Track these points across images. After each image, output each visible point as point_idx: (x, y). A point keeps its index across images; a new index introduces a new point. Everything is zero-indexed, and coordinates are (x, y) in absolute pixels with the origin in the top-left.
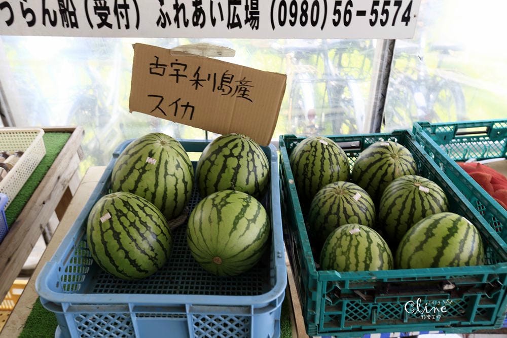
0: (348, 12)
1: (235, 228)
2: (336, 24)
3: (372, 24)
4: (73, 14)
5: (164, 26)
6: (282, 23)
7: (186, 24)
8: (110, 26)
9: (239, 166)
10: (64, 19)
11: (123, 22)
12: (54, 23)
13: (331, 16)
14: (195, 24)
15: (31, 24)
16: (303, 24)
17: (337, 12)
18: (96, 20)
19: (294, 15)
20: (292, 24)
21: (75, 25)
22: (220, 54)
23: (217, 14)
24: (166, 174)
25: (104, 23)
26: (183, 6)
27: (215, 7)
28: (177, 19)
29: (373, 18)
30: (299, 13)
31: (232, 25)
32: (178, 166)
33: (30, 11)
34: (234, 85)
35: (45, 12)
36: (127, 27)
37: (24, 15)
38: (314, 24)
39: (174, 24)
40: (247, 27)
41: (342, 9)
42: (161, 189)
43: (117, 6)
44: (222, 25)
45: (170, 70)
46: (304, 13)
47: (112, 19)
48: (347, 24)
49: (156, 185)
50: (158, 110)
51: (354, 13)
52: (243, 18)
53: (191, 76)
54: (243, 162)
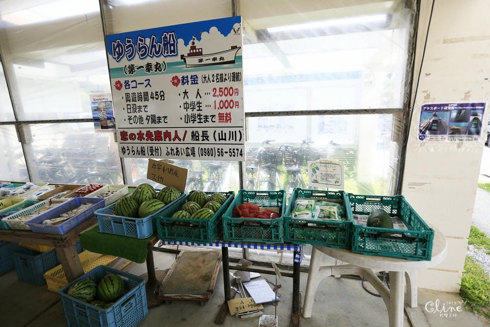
0: (222, 152)
1: (148, 206)
2: (219, 156)
3: (231, 156)
4: (144, 152)
5: (168, 155)
6: (202, 155)
7: (174, 155)
8: (153, 155)
9: (165, 195)
10: (142, 153)
11: (157, 154)
12: (139, 154)
13: (217, 153)
14: (177, 155)
15: (134, 154)
16: (209, 155)
17: (218, 152)
18: (150, 153)
19: (206, 153)
20: (205, 155)
21: (144, 155)
22: (170, 163)
23: (183, 152)
24: (143, 194)
25: (152, 154)
26: (173, 149)
27: (182, 150)
28: (171, 153)
29: (230, 154)
30: (207, 152)
31: (187, 155)
32: (147, 193)
33: (134, 151)
34: (173, 172)
35: (138, 151)
36: (158, 155)
37: (132, 152)
38: (212, 156)
39: (171, 155)
40: (192, 156)
41: (220, 151)
42: (141, 198)
43: (156, 149)
44: (184, 155)
45: (157, 167)
46: (208, 152)
47: (154, 153)
48: (222, 156)
49: (140, 197)
50: (154, 179)
51: (224, 153)
52: (190, 154)
53: (162, 169)
54: (167, 194)
